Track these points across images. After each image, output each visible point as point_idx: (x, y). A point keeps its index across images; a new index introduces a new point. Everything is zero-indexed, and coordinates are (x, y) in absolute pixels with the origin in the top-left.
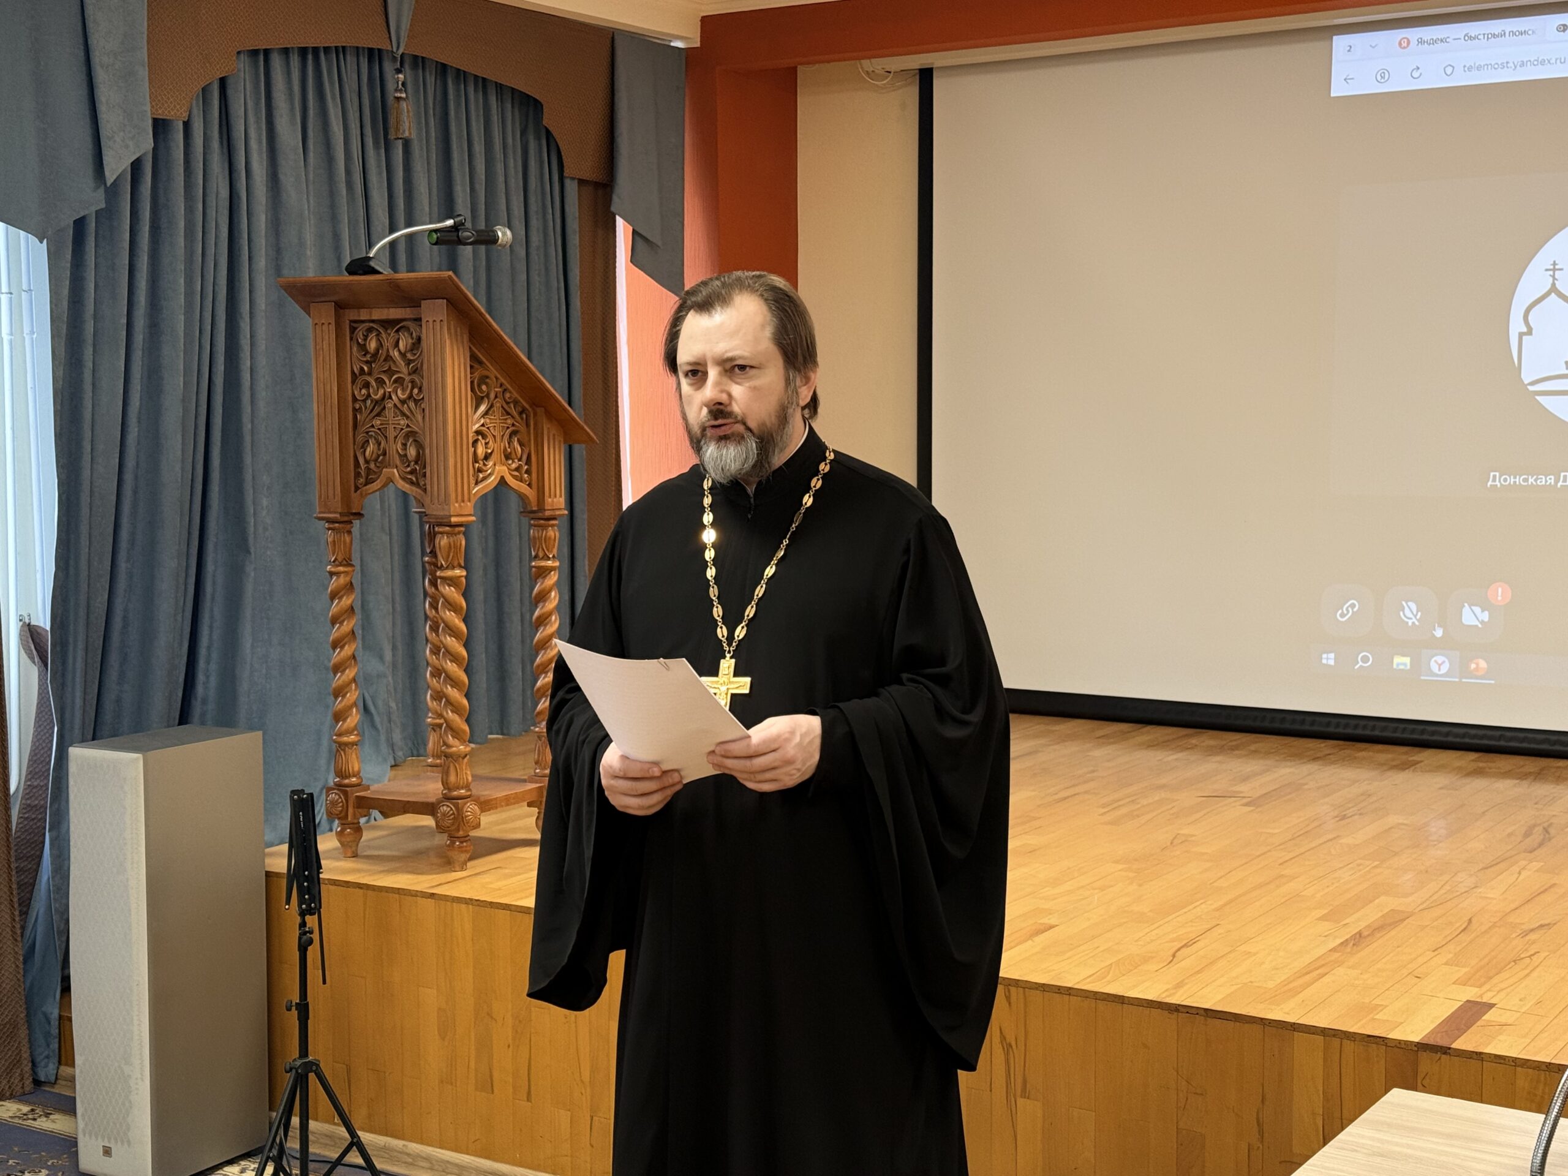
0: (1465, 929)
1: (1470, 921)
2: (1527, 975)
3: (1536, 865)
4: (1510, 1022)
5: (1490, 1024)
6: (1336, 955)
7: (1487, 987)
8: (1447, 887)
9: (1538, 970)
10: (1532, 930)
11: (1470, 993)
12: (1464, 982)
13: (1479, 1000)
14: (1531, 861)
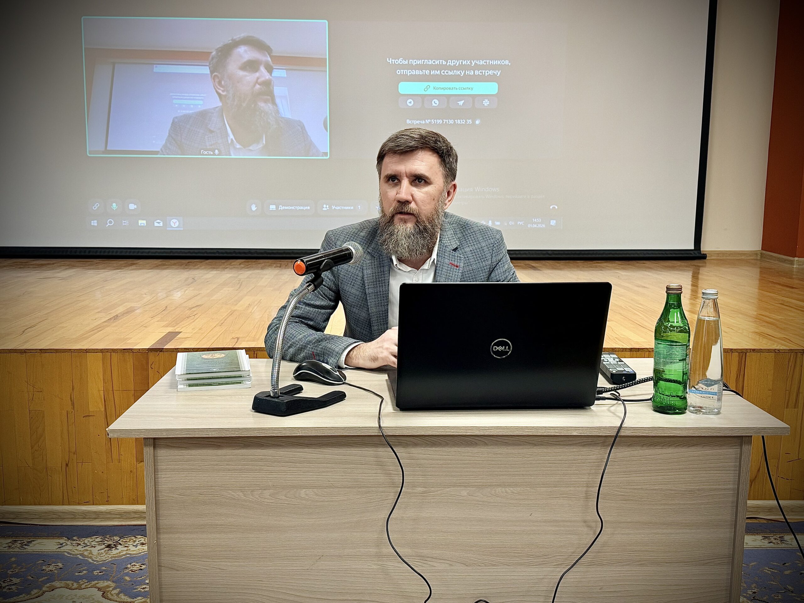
0: (164, 310)
1: (166, 307)
2: (194, 321)
3: (191, 289)
4: (189, 337)
5: (180, 338)
6: (106, 323)
7: (177, 327)
8: (155, 298)
9: (198, 319)
10: (194, 307)
11: (170, 329)
12: (167, 326)
13: (174, 331)
14: (189, 288)
